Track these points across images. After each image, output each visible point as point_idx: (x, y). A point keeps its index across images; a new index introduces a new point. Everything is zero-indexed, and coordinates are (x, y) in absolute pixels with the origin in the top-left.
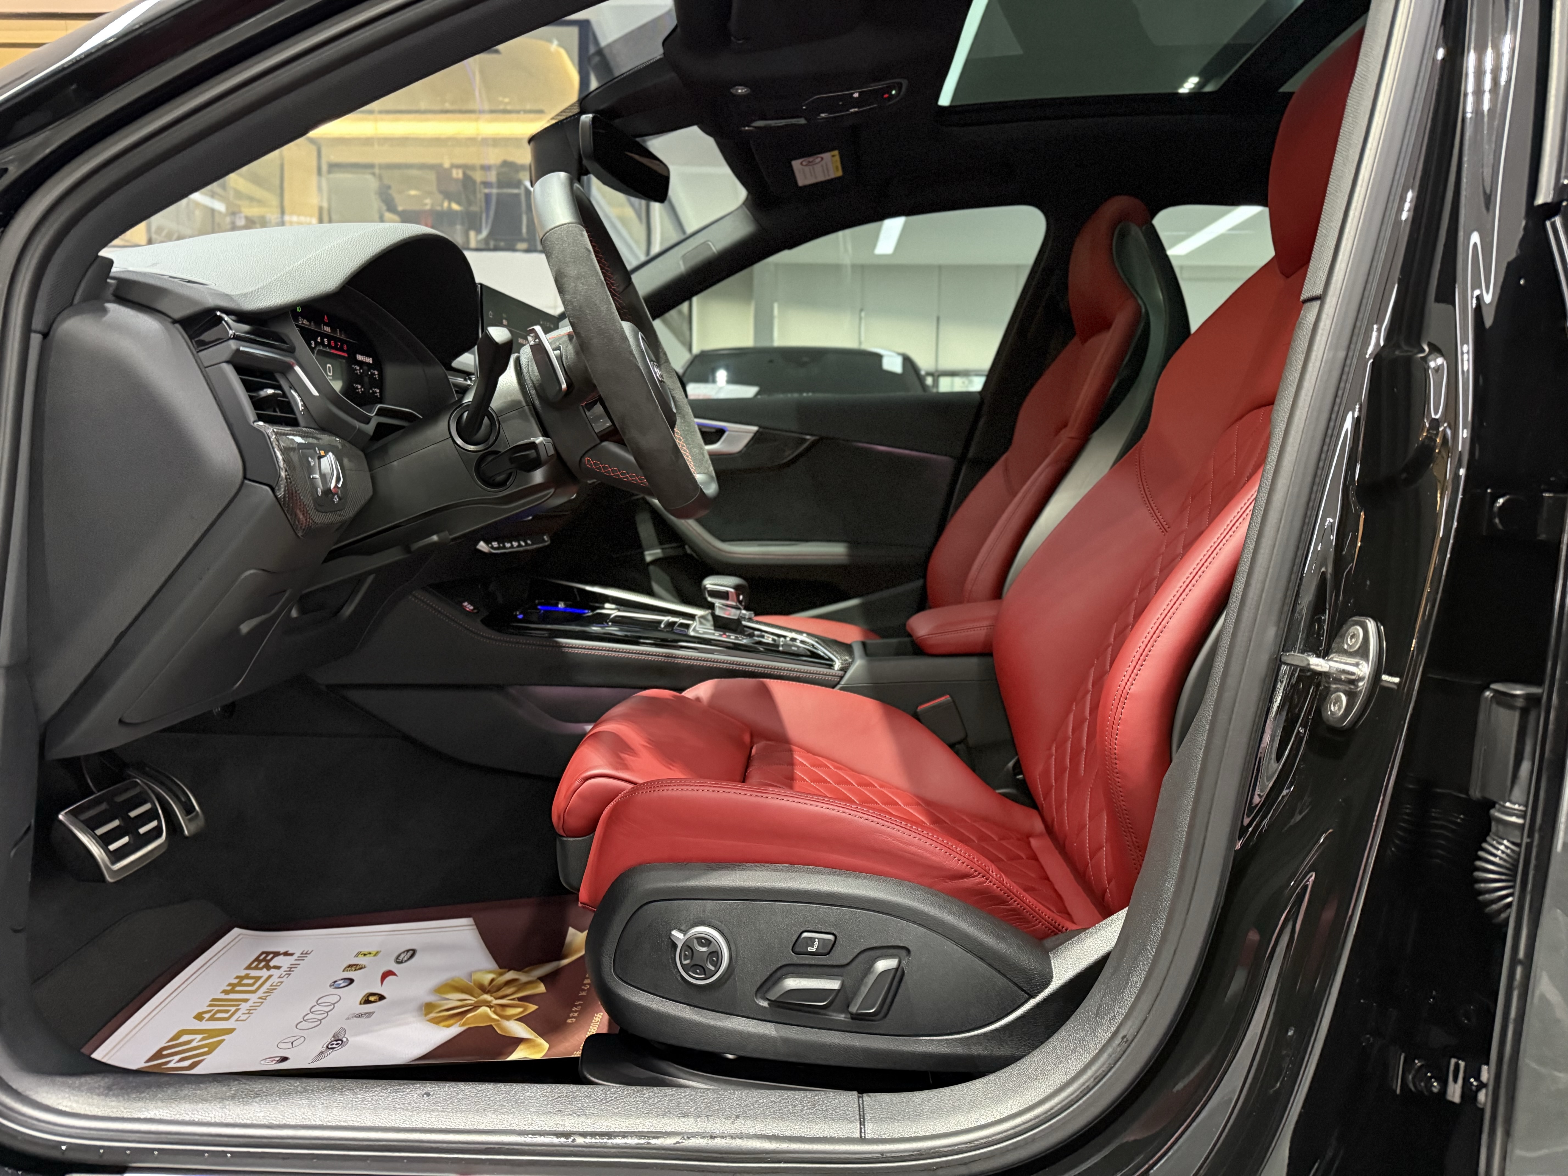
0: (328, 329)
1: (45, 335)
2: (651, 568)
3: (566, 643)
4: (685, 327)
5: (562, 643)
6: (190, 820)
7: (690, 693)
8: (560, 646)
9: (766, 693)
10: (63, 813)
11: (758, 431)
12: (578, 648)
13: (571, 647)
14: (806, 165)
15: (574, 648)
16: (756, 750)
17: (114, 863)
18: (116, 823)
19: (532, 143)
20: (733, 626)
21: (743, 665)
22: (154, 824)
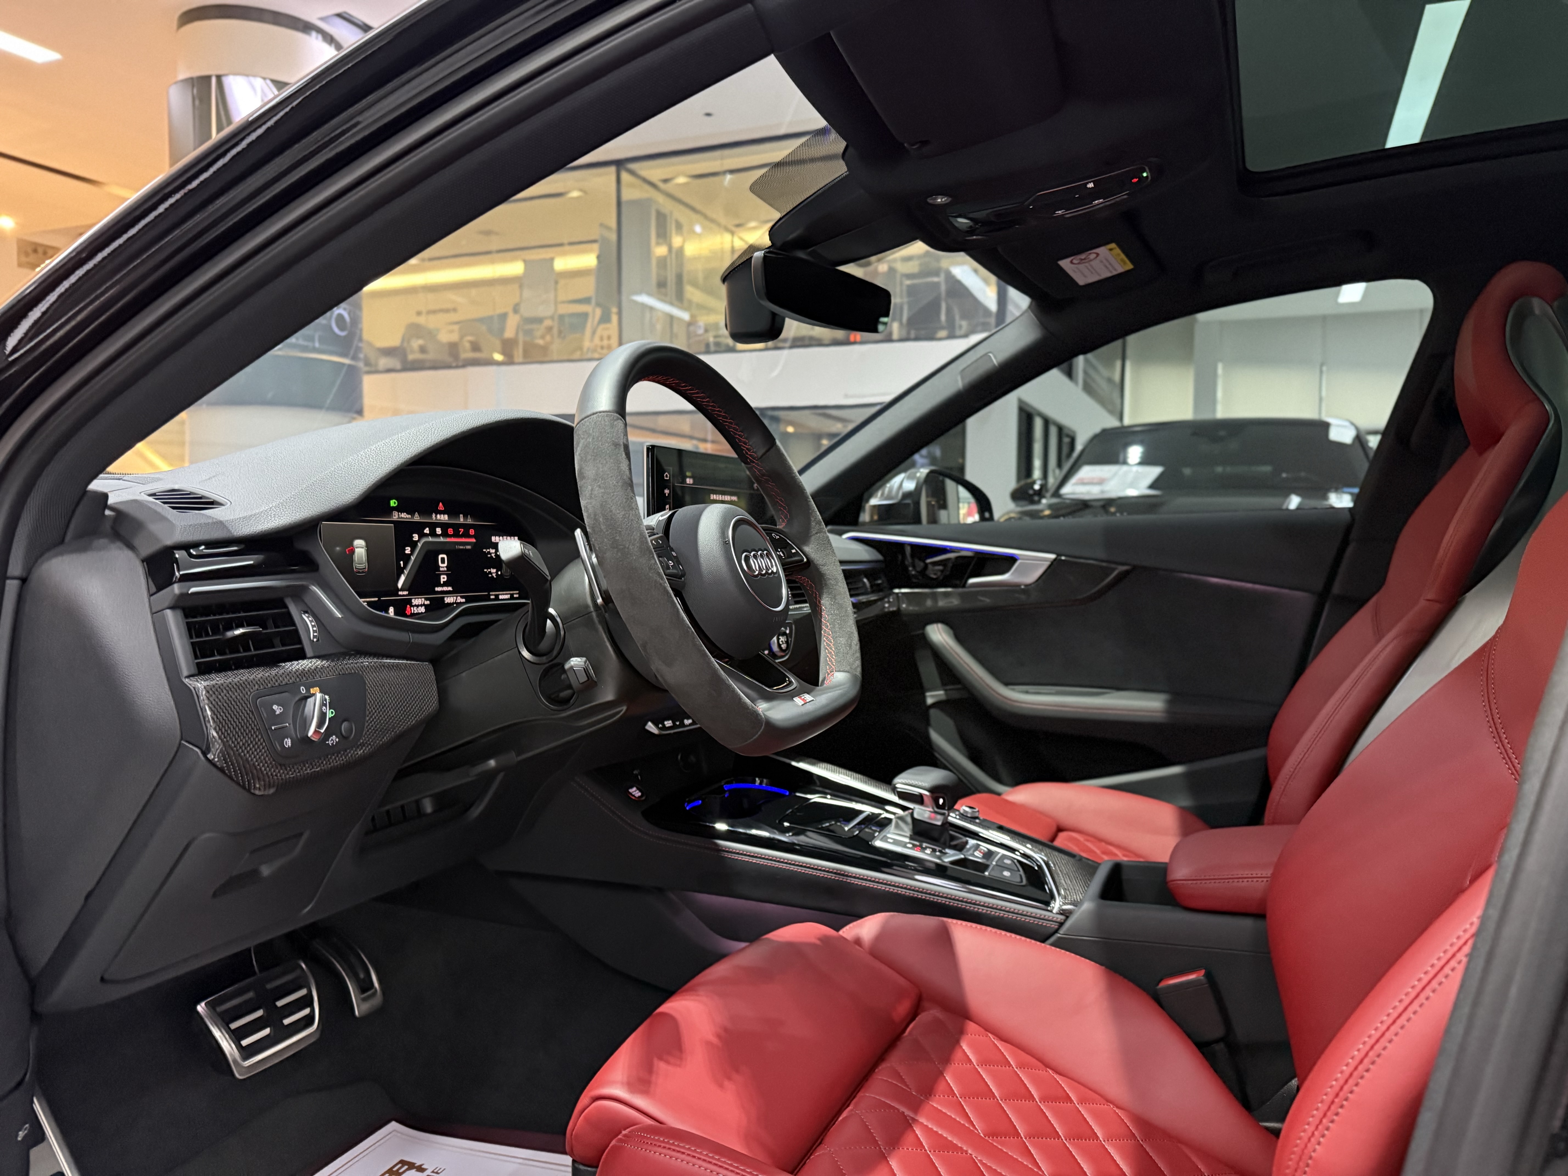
0: (444, 518)
1: (24, 580)
2: (932, 712)
3: (726, 847)
4: (1116, 395)
6: (365, 1000)
7: (849, 931)
8: (719, 849)
9: (945, 939)
10: (203, 1004)
11: (1055, 560)
14: (1079, 263)
17: (245, 1058)
18: (259, 1013)
19: (726, 283)
20: (936, 834)
21: (930, 894)
22: (307, 1011)
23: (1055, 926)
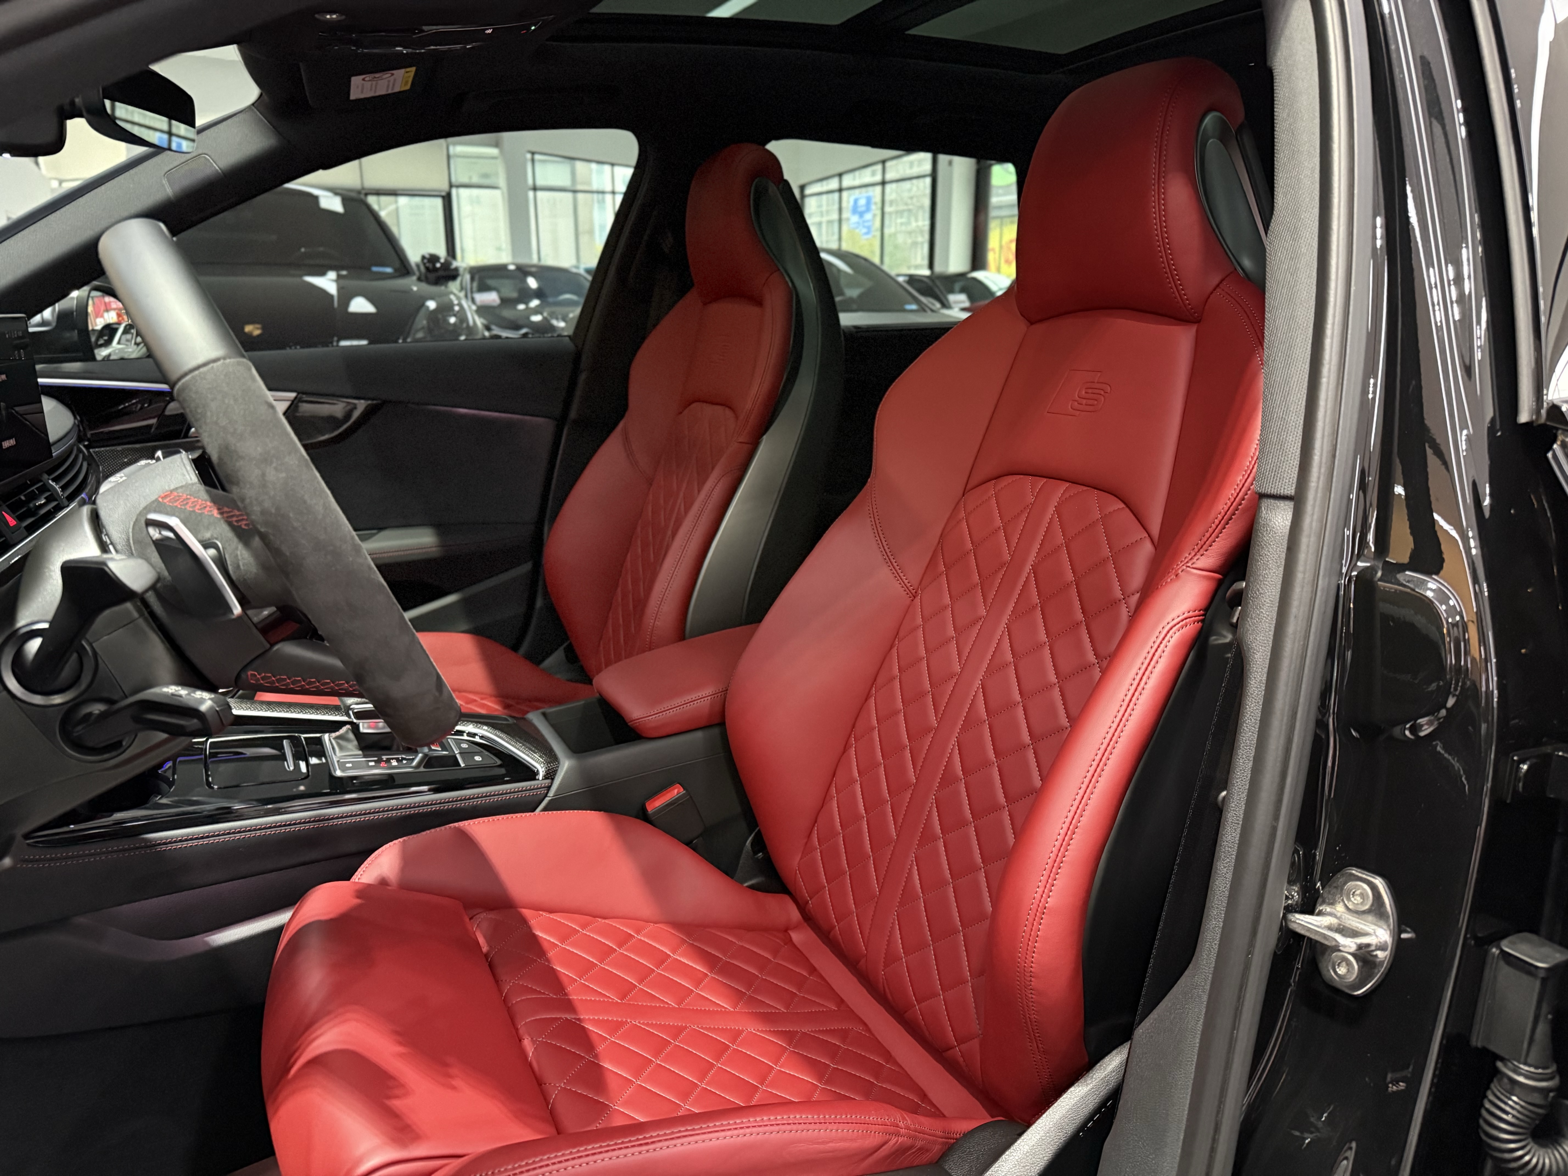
3: (161, 839)
5: (156, 840)
9: (467, 841)
11: (296, 398)
12: (181, 841)
13: (170, 843)
14: (369, 81)
15: (175, 842)
16: (485, 937)
20: (386, 743)
23: (544, 791)
